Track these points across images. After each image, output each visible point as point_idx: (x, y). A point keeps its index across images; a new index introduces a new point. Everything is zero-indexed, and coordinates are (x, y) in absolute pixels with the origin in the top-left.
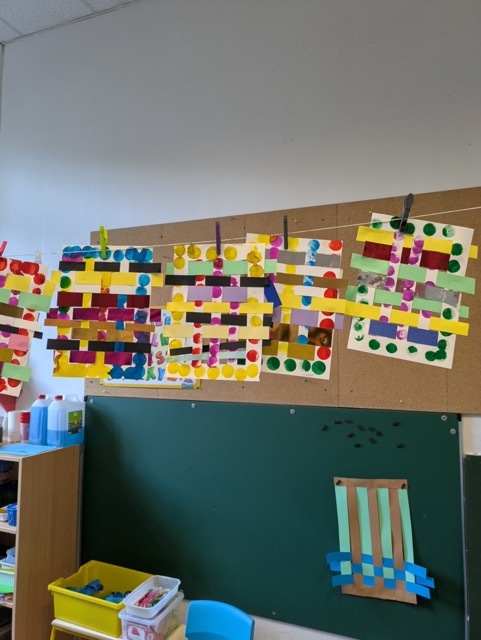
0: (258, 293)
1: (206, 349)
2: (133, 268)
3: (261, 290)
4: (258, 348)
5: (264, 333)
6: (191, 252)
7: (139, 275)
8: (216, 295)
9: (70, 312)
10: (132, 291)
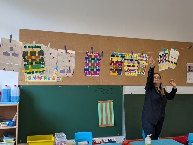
0: (136, 62)
1: (130, 71)
2: (121, 57)
3: (137, 62)
4: (136, 71)
5: (137, 68)
6: (128, 55)
7: (122, 58)
8: (131, 62)
9: (113, 64)
10: (120, 61)
